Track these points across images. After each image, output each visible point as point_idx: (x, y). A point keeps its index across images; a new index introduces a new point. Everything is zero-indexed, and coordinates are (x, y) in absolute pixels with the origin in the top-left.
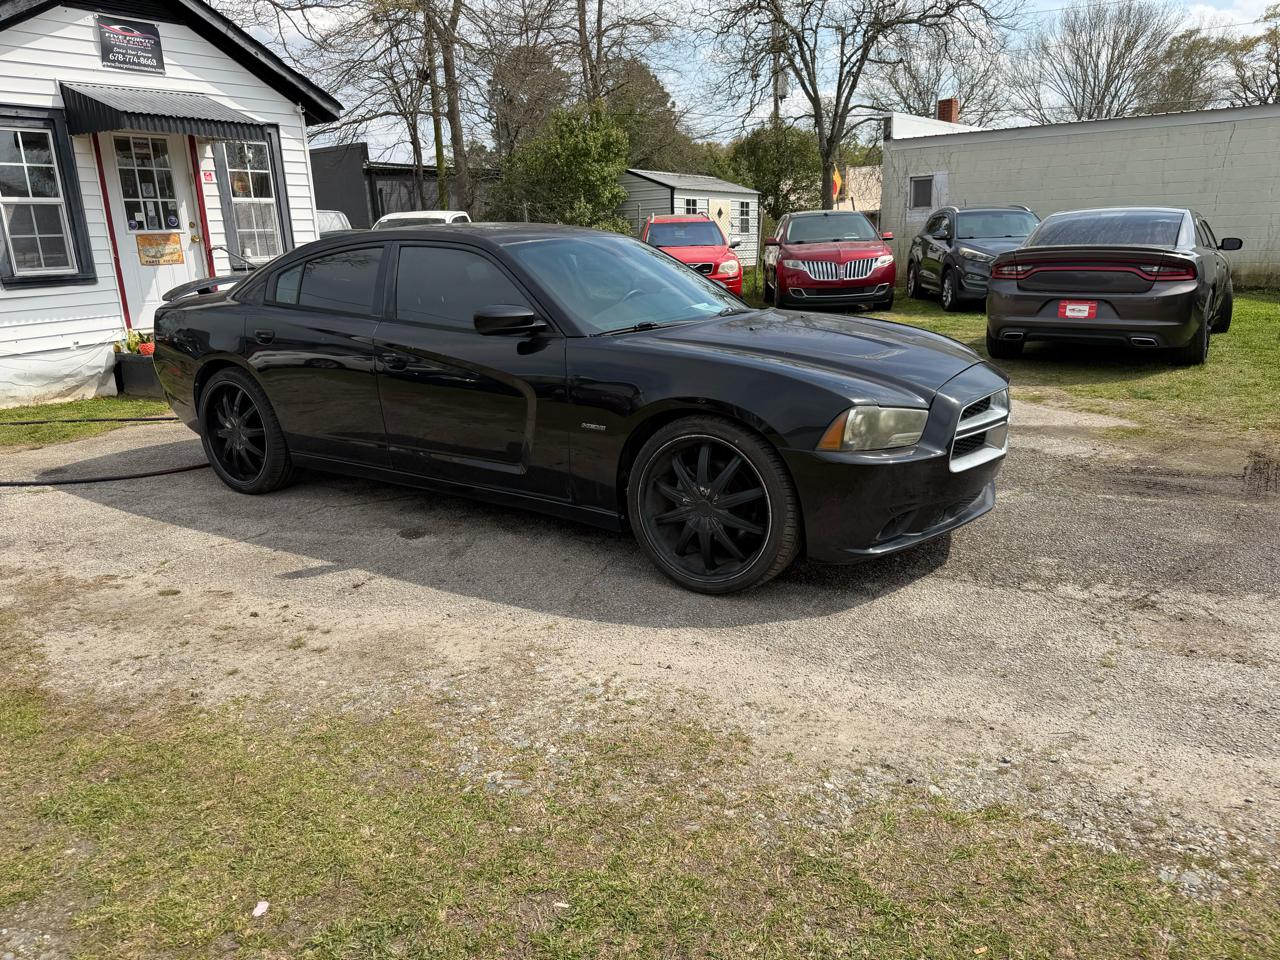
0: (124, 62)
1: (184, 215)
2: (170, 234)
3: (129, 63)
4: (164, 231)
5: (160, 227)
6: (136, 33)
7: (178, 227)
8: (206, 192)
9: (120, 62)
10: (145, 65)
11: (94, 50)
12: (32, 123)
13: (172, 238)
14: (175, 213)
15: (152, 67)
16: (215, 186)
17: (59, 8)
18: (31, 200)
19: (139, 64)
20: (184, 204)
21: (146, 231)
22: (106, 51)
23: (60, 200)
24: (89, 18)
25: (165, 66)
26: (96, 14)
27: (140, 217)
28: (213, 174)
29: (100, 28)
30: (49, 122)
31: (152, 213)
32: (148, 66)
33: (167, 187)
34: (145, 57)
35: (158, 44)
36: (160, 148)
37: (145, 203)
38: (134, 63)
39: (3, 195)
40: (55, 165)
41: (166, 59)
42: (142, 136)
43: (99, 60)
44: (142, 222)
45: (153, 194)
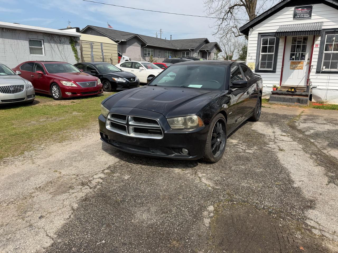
0: (299, 18)
1: (307, 56)
2: (301, 62)
3: (301, 18)
4: (300, 61)
5: (299, 60)
6: (305, 9)
7: (304, 60)
8: (314, 49)
9: (298, 18)
10: (305, 17)
11: (292, 16)
12: (272, 36)
13: (301, 63)
14: (304, 56)
16: (318, 48)
17: (286, 8)
18: (267, 53)
19: (304, 17)
20: (308, 54)
21: (294, 61)
22: (295, 16)
23: (273, 53)
24: (293, 8)
25: (312, 16)
26: (295, 7)
27: (294, 57)
28: (319, 45)
29: (295, 10)
30: (276, 36)
31: (297, 56)
32: (307, 17)
33: (304, 49)
34: (306, 15)
35: (311, 11)
36: (305, 39)
37: (296, 54)
38: (302, 17)
39: (261, 52)
40: (275, 45)
41: (312, 14)
42: (300, 36)
43: (292, 18)
44: (294, 58)
45: (299, 51)
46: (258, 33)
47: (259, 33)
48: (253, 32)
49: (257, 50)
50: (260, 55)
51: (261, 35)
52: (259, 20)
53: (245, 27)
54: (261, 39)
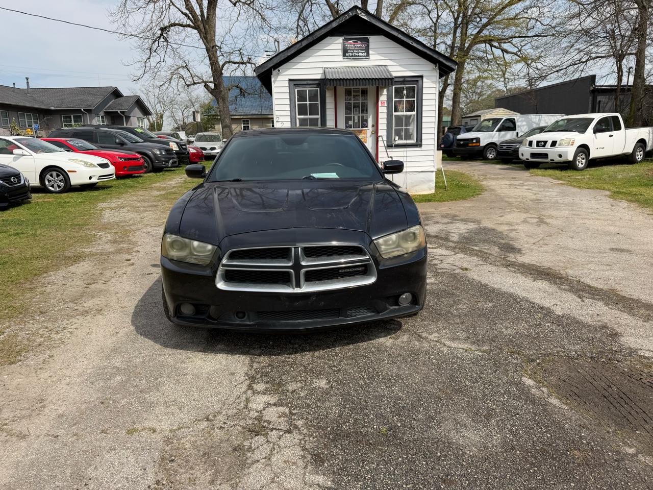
0: (352, 56)
1: (370, 122)
2: (362, 130)
3: (354, 56)
4: (360, 129)
5: (359, 127)
6: (359, 42)
7: (367, 127)
8: (380, 110)
9: (350, 56)
10: (361, 56)
11: (340, 52)
12: (313, 86)
13: (363, 132)
14: (366, 121)
15: (364, 56)
16: (386, 108)
17: (329, 38)
18: (308, 117)
19: (358, 56)
20: (371, 117)
21: (352, 129)
22: (345, 52)
23: (319, 116)
24: (340, 40)
25: (370, 55)
26: (343, 38)
27: (351, 123)
28: (386, 102)
29: (344, 43)
30: (318, 85)
31: (356, 121)
32: (362, 56)
33: (364, 110)
34: (361, 53)
35: (368, 46)
36: (364, 92)
37: (354, 117)
38: (356, 56)
39: (299, 115)
40: (319, 102)
41: (371, 52)
42: (356, 87)
43: (342, 57)
44: (351, 125)
45: (358, 113)
46: (287, 79)
47: (290, 80)
48: (280, 78)
49: (290, 110)
50: (296, 120)
51: (294, 83)
52: (289, 56)
53: (265, 67)
54: (295, 91)
